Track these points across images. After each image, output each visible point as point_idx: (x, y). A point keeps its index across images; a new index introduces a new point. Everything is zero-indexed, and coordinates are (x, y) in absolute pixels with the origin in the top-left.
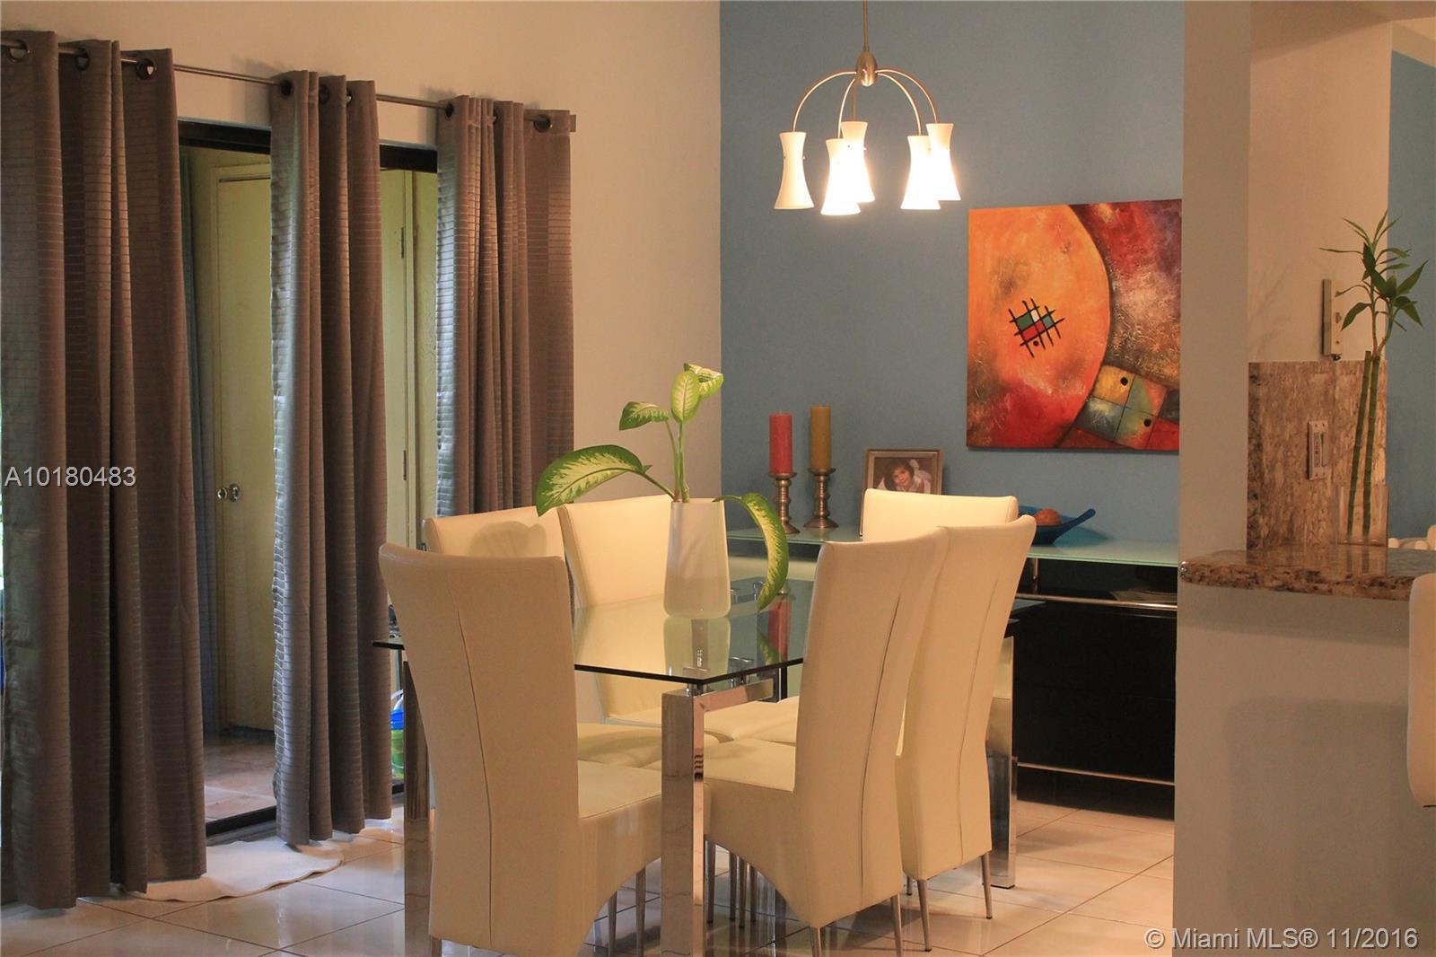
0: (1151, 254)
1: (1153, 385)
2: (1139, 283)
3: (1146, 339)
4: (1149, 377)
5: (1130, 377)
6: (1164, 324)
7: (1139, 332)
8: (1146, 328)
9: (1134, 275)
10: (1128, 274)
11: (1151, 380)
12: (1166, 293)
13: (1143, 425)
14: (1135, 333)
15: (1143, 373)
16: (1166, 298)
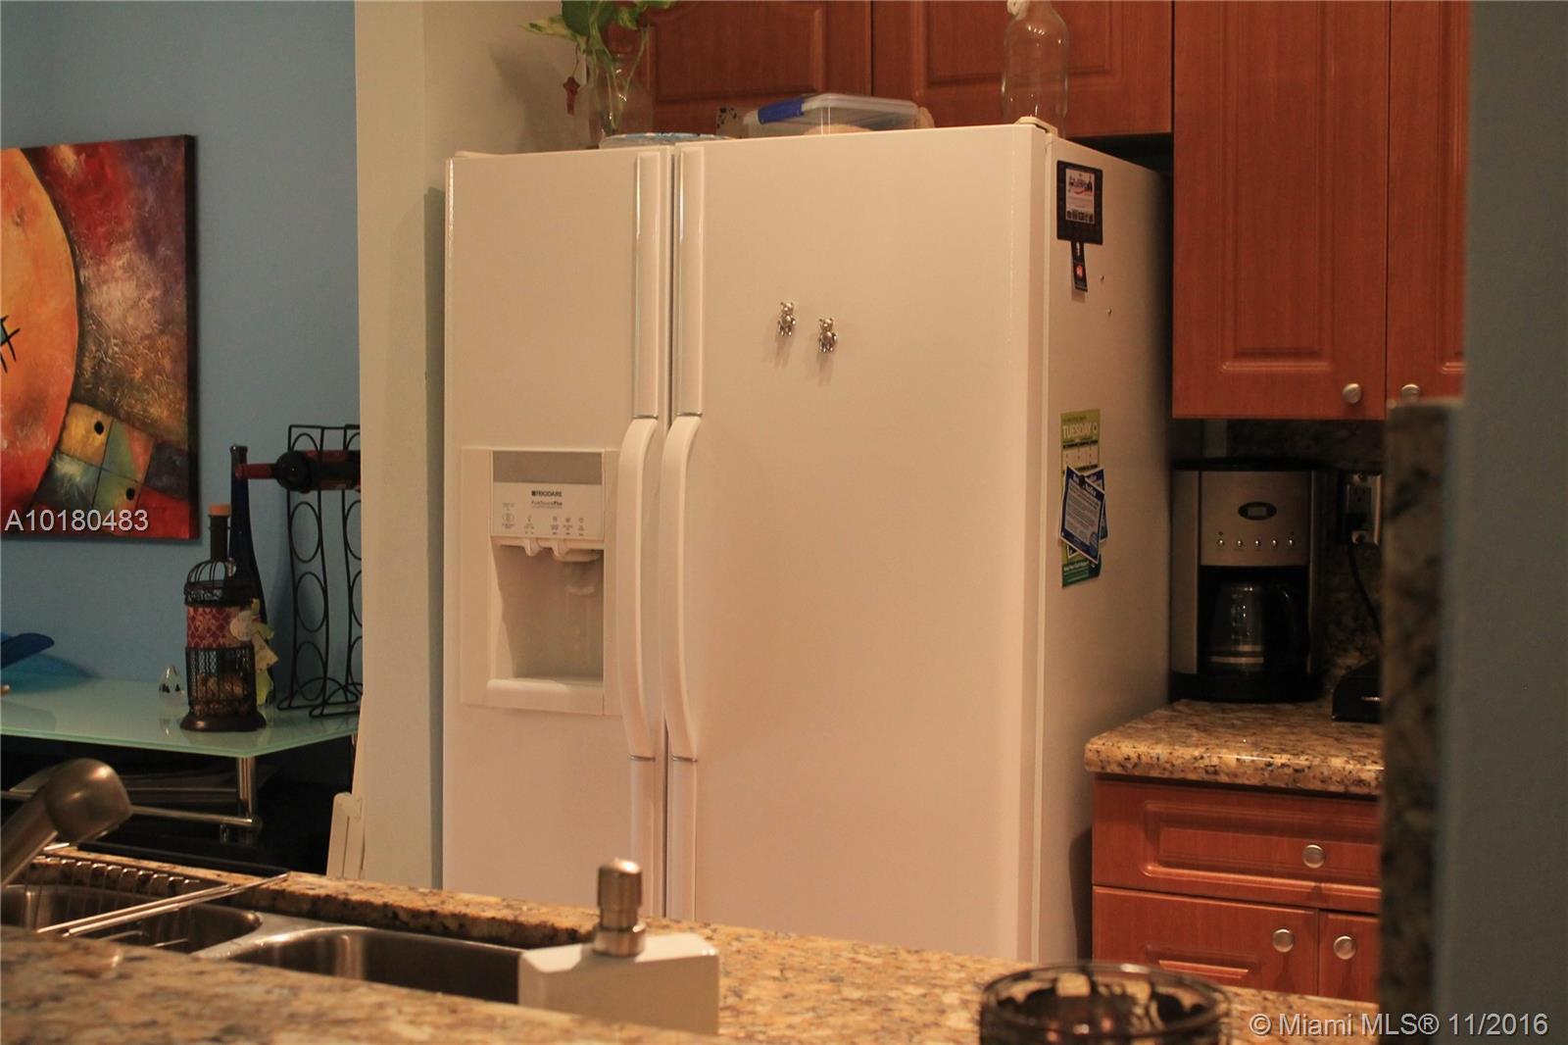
0: (128, 225)
1: (136, 434)
2: (114, 271)
3: (125, 361)
4: (130, 421)
5: (106, 421)
6: (148, 337)
7: (116, 349)
8: (124, 342)
9: (107, 259)
10: (100, 258)
11: (133, 426)
12: (148, 286)
13: (125, 497)
14: (110, 351)
15: (122, 414)
16: (149, 296)
